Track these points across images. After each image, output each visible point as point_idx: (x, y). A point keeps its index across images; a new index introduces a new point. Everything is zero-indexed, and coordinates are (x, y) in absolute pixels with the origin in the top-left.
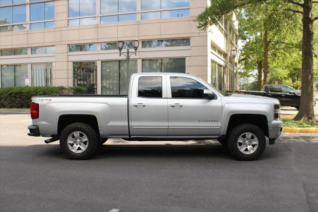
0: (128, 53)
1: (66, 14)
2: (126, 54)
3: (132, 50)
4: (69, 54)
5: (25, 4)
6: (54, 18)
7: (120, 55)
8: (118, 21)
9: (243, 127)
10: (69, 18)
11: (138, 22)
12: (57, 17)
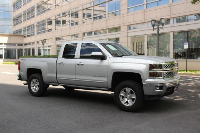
0: (158, 28)
1: (126, 5)
2: (157, 29)
3: (161, 26)
4: (128, 31)
5: (105, 2)
6: (120, 9)
7: (153, 30)
8: (157, 6)
9: (123, 83)
10: (128, 8)
11: (171, 4)
12: (122, 8)
